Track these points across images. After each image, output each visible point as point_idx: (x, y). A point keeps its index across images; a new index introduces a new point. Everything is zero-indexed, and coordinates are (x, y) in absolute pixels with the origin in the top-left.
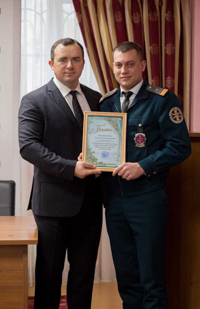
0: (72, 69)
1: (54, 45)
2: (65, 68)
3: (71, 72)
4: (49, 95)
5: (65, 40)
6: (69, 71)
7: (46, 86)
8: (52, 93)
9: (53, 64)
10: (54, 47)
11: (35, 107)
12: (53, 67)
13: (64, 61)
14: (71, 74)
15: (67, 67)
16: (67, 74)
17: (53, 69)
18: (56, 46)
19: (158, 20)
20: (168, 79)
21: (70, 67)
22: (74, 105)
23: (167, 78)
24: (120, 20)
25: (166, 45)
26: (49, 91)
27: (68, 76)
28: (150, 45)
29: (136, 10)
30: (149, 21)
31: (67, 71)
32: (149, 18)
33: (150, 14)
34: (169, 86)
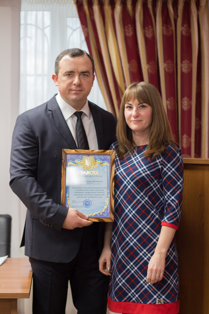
0: (79, 85)
1: (59, 56)
2: (71, 84)
3: (78, 89)
4: (48, 116)
5: (73, 50)
6: (76, 88)
7: (47, 104)
8: (52, 114)
9: (57, 78)
10: (59, 59)
12: (57, 82)
13: (71, 75)
14: (78, 92)
15: (74, 83)
16: (74, 92)
17: (57, 85)
18: (62, 57)
19: (172, 34)
20: (184, 101)
21: (77, 83)
23: (184, 99)
24: (130, 34)
25: (182, 62)
26: (49, 110)
27: (75, 94)
28: (165, 62)
29: (148, 22)
30: (163, 35)
31: (73, 87)
32: (163, 31)
33: (164, 28)
34: (185, 108)
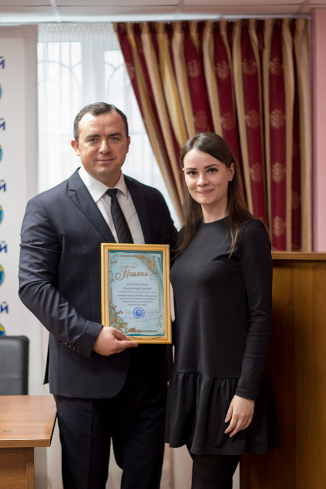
0: (108, 153)
1: (78, 115)
2: (96, 152)
3: (107, 158)
4: (71, 197)
5: (96, 106)
6: (104, 157)
7: (67, 182)
8: (76, 195)
9: (78, 146)
10: (78, 118)
11: (46, 219)
12: (78, 151)
13: (96, 140)
14: (107, 162)
15: (100, 150)
16: (100, 163)
17: (79, 154)
18: (82, 116)
19: (257, 73)
20: (275, 168)
21: (105, 151)
22: (113, 213)
24: (195, 74)
25: (270, 113)
26: (71, 190)
27: (103, 165)
28: (246, 113)
29: (221, 57)
30: (243, 74)
31: (100, 156)
32: (243, 69)
33: (244, 64)
34: (277, 179)
